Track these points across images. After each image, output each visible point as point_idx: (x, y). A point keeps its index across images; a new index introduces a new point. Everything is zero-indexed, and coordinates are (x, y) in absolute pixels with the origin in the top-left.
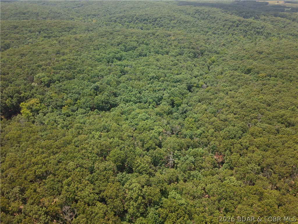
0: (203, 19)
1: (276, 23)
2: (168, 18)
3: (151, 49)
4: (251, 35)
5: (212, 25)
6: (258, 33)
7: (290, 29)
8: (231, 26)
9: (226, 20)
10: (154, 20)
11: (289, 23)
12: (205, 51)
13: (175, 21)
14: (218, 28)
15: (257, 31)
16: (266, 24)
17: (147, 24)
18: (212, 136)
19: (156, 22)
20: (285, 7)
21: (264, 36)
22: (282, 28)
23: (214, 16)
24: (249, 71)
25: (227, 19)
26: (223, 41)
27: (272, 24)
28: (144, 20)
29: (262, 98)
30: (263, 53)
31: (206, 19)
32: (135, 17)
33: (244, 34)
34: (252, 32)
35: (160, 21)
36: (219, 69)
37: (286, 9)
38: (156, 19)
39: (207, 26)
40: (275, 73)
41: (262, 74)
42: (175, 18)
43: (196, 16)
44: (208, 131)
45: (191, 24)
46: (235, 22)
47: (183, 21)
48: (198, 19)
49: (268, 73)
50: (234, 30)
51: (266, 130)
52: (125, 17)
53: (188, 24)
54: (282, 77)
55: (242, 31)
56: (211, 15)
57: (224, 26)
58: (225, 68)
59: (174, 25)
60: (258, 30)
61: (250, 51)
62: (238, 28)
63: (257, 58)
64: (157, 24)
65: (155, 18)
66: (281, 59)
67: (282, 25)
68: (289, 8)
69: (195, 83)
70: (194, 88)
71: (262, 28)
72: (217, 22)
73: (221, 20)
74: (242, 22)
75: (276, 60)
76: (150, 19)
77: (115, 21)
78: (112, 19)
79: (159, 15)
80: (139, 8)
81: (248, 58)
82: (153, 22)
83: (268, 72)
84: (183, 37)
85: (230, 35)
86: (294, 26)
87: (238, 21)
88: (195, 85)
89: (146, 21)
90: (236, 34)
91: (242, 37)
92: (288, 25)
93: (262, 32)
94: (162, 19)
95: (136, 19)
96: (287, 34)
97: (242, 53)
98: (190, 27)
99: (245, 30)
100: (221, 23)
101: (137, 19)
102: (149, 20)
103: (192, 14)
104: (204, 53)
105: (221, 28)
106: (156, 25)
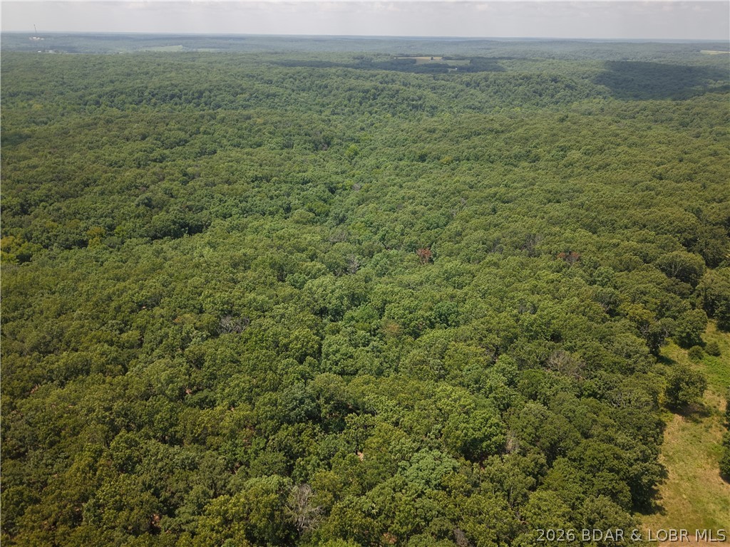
0: (303, 90)
1: (440, 91)
2: (228, 89)
3: (222, 142)
4: (404, 111)
5: (326, 100)
6: (415, 107)
7: (465, 99)
8: (364, 98)
9: (350, 89)
10: (196, 95)
11: (462, 90)
12: (332, 138)
13: (246, 96)
14: (340, 104)
15: (413, 105)
16: (425, 93)
17: (181, 104)
18: (402, 235)
19: (203, 100)
20: (447, 66)
21: (427, 111)
22: (453, 98)
23: (324, 83)
24: (422, 158)
25: (352, 87)
26: (358, 124)
27: (435, 93)
28: (172, 97)
29: (459, 181)
30: (437, 132)
31: (309, 89)
32: (148, 90)
33: (391, 110)
34: (404, 106)
35: (210, 97)
36: (371, 161)
37: (450, 70)
38: (201, 94)
39: (316, 102)
40: (465, 154)
41: (446, 158)
42: (242, 89)
43: (287, 85)
44: (394, 230)
45: (283, 100)
46: (367, 91)
47: (263, 95)
48: (293, 91)
49: (454, 156)
50: (371, 106)
51: (478, 213)
52: (122, 93)
53: (277, 100)
54: (477, 158)
55: (386, 106)
56: (318, 82)
57: (349, 100)
58: (381, 160)
59: (247, 103)
60: (414, 102)
61: (414, 131)
62: (377, 101)
63: (428, 139)
64: (206, 105)
65: (197, 92)
66: (468, 137)
67: (450, 93)
68: (454, 67)
69: (339, 183)
70: (340, 191)
71: (420, 99)
72: (333, 93)
73: (340, 89)
74: (382, 91)
75: (460, 139)
76: (186, 94)
77: (98, 103)
78: (86, 98)
79: (206, 85)
80: (147, 73)
81: (415, 142)
82: (196, 101)
83: (455, 154)
84: (279, 118)
85: (367, 115)
86: (472, 94)
87: (374, 88)
88: (340, 185)
89: (176, 99)
90: (376, 112)
91: (389, 115)
92: (461, 93)
93: (421, 105)
94: (215, 92)
95: (150, 96)
96: (464, 107)
97: (401, 136)
98: (281, 104)
99: (392, 104)
100: (343, 95)
101: (153, 96)
102: (183, 97)
103: (277, 82)
104: (332, 143)
105: (345, 103)
106: (203, 104)
